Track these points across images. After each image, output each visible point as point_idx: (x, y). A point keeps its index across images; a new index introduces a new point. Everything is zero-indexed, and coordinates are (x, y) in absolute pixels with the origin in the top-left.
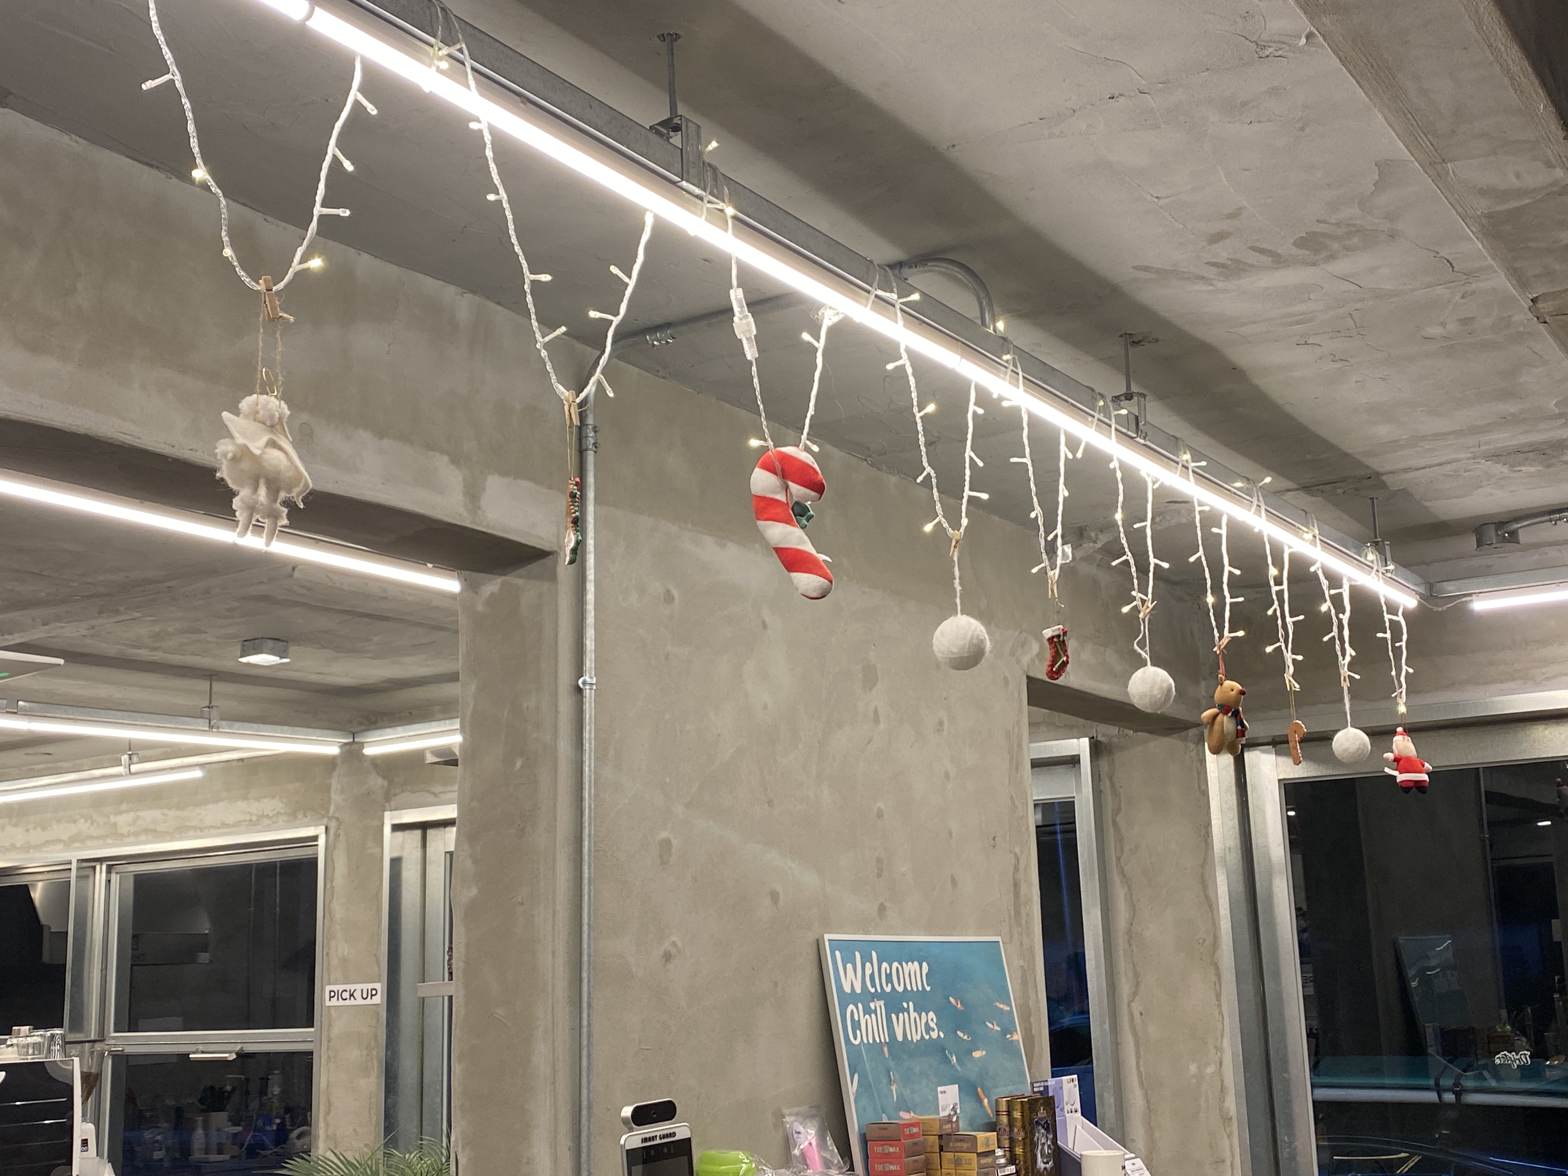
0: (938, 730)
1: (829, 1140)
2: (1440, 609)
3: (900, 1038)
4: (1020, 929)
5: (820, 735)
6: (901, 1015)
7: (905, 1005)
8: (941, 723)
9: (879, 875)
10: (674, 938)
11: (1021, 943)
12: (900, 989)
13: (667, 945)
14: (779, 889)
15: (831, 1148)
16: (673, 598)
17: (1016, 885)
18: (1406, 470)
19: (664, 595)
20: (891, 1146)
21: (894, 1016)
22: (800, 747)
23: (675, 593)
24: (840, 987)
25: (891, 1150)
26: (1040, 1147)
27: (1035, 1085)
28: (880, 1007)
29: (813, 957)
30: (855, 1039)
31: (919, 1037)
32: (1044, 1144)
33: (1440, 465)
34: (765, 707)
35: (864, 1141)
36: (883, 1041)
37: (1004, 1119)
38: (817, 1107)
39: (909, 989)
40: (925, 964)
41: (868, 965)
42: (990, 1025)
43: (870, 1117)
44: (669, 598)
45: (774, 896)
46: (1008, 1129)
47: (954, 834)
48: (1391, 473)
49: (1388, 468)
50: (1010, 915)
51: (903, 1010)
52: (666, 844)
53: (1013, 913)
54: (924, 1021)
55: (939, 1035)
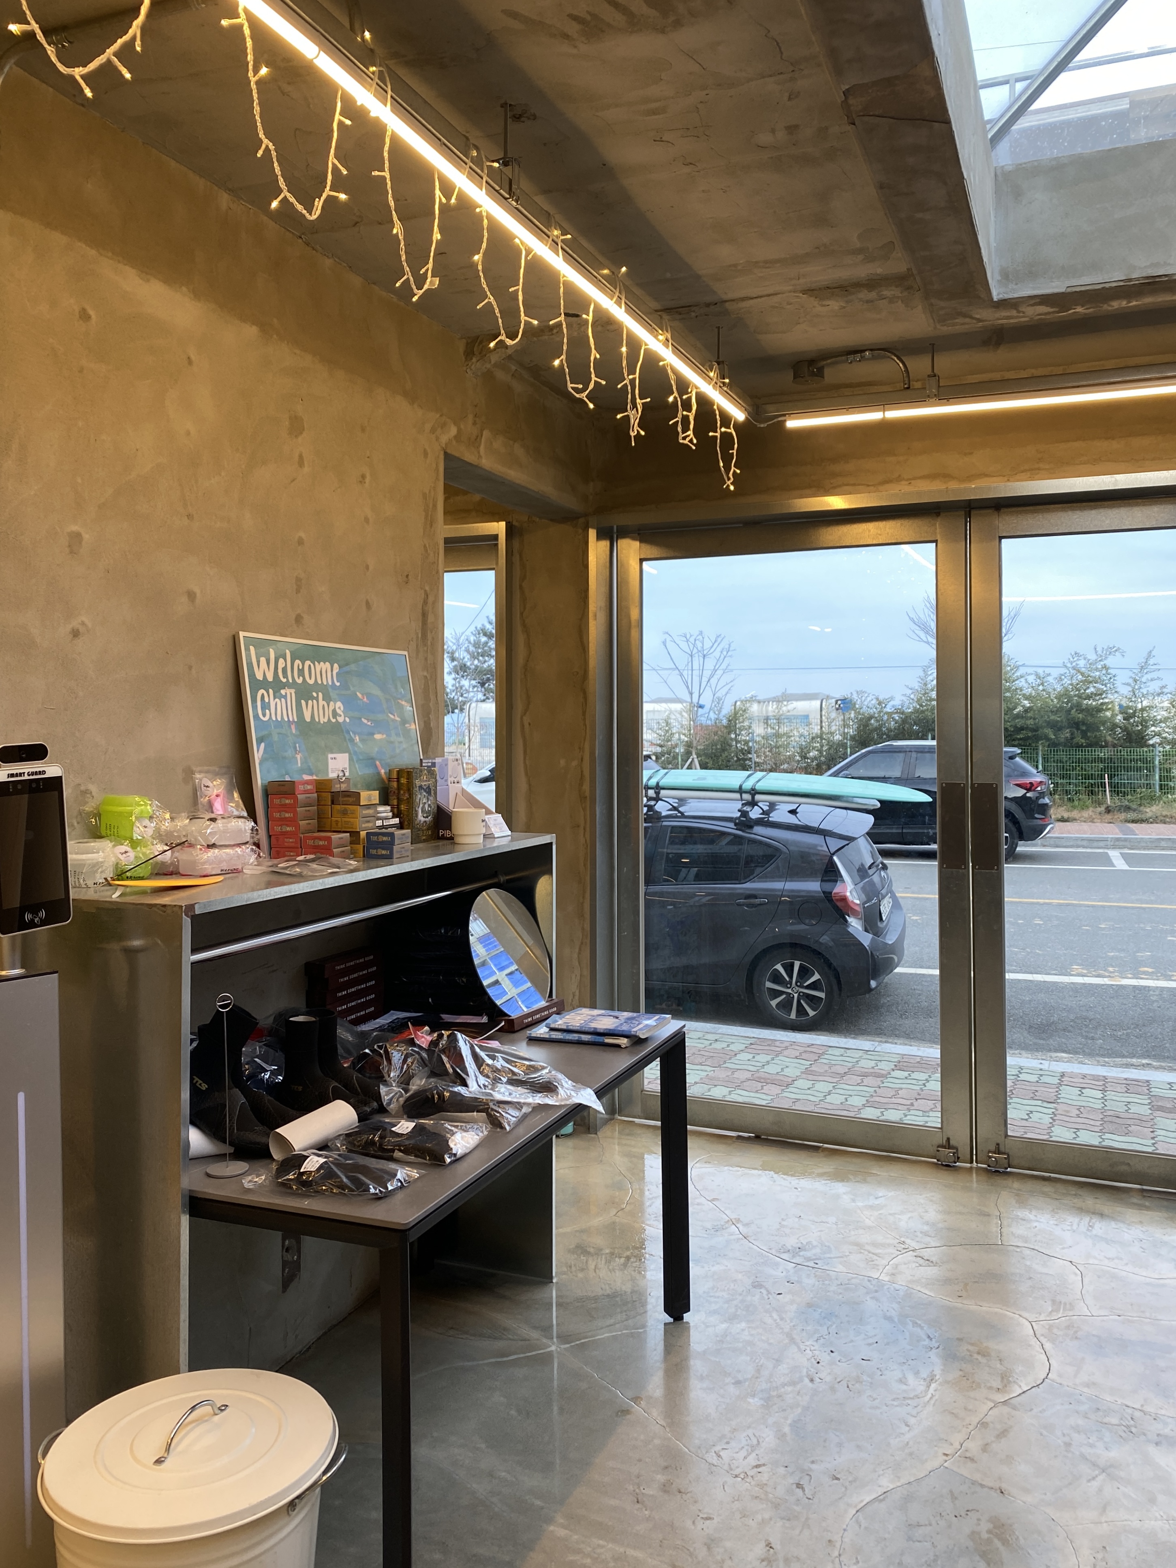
0: (361, 482)
1: (236, 795)
2: (762, 426)
3: (308, 719)
4: (426, 648)
5: (243, 467)
6: (310, 702)
7: (315, 694)
8: (363, 477)
9: (298, 591)
10: (84, 619)
11: (426, 659)
12: (311, 682)
13: (75, 624)
14: (197, 590)
15: (237, 799)
16: (90, 317)
17: (424, 615)
18: (743, 299)
19: (80, 312)
20: (287, 798)
21: (303, 702)
22: (223, 474)
23: (91, 313)
24: (252, 675)
25: (287, 801)
26: (421, 806)
27: (424, 761)
28: (291, 694)
29: (230, 649)
30: (264, 715)
31: (326, 720)
32: (425, 803)
33: (769, 295)
34: (188, 433)
35: (266, 793)
36: (291, 720)
37: (395, 784)
38: (228, 767)
39: (320, 682)
40: (336, 666)
41: (281, 661)
42: (392, 717)
43: (274, 776)
44: (84, 316)
45: (191, 595)
46: (396, 792)
47: (371, 568)
48: (733, 300)
49: (730, 295)
50: (417, 637)
51: (312, 698)
52: (76, 538)
53: (420, 635)
54: (331, 708)
55: (345, 720)
